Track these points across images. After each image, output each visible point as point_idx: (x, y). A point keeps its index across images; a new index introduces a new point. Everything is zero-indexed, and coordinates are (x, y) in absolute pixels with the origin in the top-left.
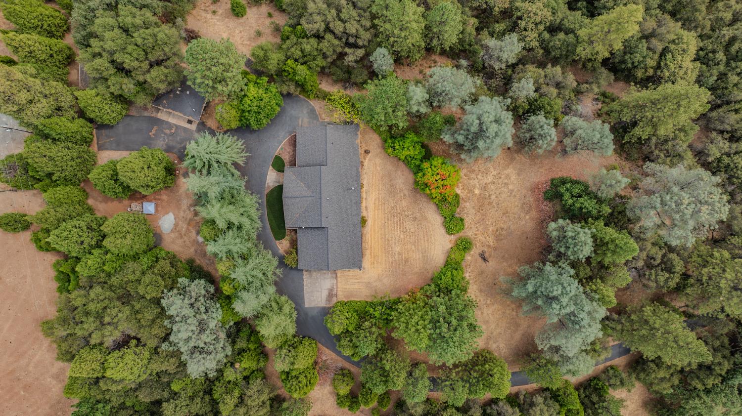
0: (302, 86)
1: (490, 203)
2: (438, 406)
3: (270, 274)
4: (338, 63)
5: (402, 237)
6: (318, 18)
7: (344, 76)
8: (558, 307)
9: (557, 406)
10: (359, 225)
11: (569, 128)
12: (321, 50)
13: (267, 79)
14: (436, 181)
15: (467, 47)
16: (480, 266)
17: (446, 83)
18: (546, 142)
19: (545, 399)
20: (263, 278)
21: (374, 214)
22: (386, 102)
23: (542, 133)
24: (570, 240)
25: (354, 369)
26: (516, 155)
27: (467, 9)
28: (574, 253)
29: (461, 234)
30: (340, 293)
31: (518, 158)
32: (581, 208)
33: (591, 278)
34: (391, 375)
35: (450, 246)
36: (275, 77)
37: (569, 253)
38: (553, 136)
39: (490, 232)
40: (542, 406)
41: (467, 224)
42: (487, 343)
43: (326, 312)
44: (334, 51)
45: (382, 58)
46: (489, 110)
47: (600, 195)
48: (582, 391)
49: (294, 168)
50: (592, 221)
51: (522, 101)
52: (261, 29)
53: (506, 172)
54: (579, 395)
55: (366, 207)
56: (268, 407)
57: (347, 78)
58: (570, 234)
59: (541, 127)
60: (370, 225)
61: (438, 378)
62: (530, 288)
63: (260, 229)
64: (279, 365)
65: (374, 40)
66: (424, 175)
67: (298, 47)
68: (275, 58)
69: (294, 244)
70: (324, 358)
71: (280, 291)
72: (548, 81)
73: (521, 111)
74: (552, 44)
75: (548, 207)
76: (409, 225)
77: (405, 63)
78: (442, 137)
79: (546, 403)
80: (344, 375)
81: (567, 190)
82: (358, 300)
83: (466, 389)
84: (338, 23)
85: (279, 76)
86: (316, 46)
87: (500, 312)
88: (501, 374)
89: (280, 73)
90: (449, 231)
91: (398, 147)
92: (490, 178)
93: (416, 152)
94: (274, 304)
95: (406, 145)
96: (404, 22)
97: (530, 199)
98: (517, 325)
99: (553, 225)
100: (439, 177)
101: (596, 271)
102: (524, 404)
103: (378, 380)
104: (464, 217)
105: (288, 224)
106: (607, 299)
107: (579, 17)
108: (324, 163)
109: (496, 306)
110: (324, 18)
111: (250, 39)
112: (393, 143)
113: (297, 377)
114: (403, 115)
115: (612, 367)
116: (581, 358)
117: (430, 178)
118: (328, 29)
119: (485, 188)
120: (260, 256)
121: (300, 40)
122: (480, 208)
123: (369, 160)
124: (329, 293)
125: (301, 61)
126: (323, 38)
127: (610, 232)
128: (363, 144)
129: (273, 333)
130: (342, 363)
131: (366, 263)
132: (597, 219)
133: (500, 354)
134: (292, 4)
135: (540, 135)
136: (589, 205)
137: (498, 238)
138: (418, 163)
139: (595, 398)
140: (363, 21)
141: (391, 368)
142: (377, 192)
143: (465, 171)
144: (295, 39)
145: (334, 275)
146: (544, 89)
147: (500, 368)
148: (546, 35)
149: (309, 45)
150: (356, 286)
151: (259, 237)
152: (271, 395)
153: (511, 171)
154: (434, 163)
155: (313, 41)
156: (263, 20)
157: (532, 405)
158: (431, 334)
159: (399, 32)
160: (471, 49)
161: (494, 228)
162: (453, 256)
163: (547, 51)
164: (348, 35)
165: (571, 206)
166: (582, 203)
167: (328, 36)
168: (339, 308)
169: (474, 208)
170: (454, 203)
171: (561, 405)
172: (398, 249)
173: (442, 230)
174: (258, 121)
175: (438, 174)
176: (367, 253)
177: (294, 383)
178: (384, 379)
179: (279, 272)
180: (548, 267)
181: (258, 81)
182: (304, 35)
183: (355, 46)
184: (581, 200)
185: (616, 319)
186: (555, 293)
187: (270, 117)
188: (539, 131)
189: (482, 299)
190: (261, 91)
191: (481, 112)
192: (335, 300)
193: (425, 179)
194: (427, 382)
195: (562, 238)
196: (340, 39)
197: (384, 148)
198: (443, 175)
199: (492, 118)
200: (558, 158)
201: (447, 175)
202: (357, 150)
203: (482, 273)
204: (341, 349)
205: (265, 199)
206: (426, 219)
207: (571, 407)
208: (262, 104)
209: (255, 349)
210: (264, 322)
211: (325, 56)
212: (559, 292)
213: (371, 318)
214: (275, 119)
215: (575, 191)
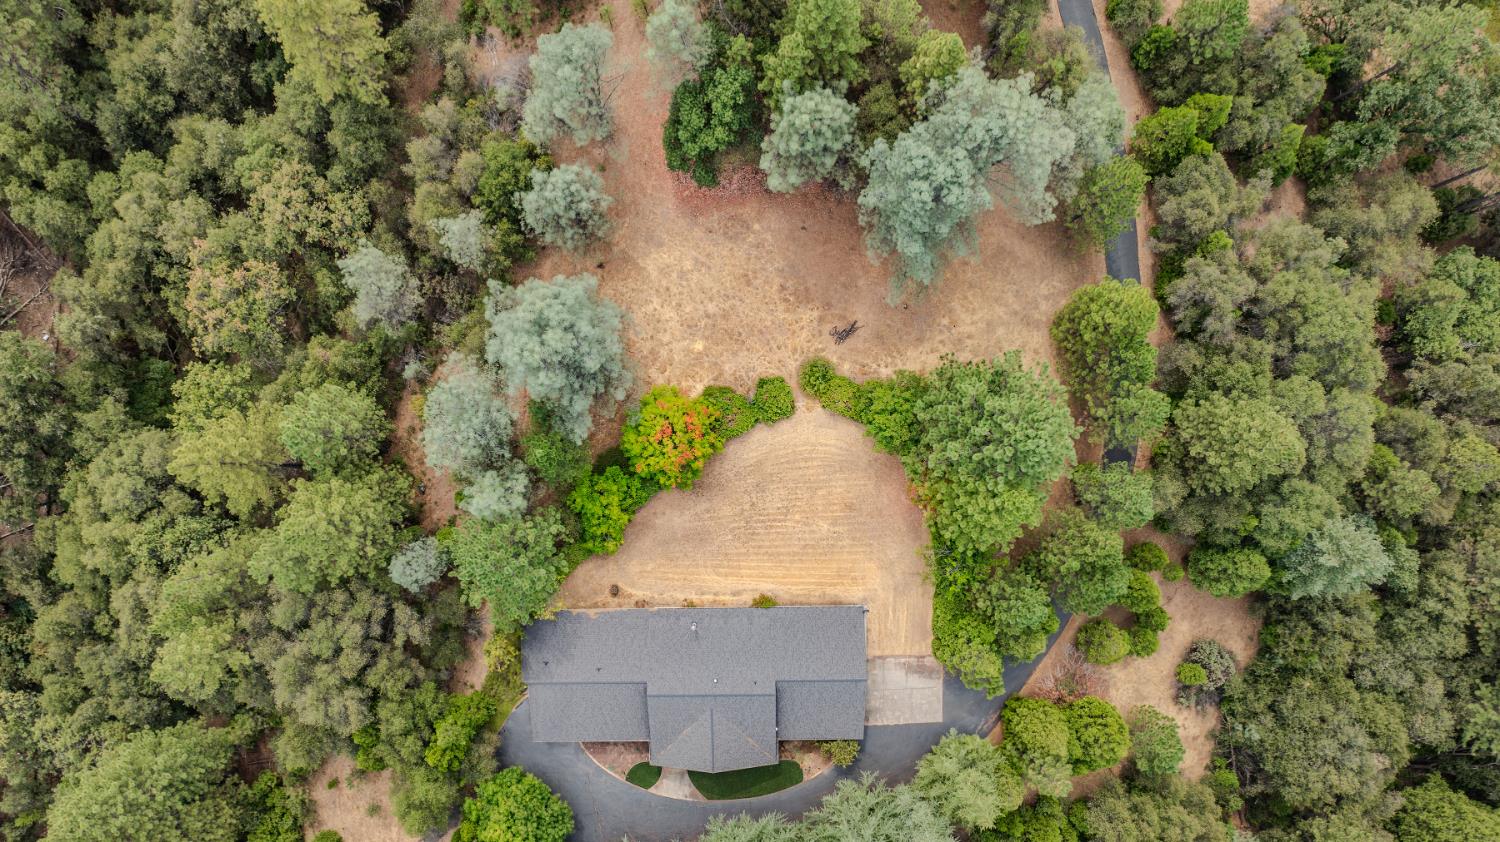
0: (479, 732)
1: (725, 316)
2: (1166, 443)
3: (871, 800)
4: (426, 654)
5: (797, 517)
6: (336, 705)
7: (454, 643)
8: (955, 189)
9: (1189, 161)
10: (772, 612)
11: (549, 131)
12: (402, 694)
13: (468, 801)
14: (675, 447)
15: (375, 359)
16: (865, 341)
17: (458, 437)
18: (584, 193)
19: (1171, 190)
20: (880, 815)
21: (750, 576)
22: (508, 570)
23: (563, 203)
24: (809, 146)
25: (1078, 620)
26: (616, 249)
27: (289, 359)
28: (837, 132)
29: (792, 383)
30: (916, 651)
31: (623, 245)
32: (735, 107)
33: (898, 87)
34: (1091, 560)
35: (820, 409)
36: (462, 784)
37: (837, 146)
38: (570, 177)
39: (790, 317)
40: (1186, 200)
41: (772, 372)
42: (1037, 325)
43: (954, 681)
44: (402, 665)
45: (411, 568)
46: (517, 350)
47: (704, 62)
48: (1160, 94)
49: (652, 746)
50: (765, 81)
51: (493, 239)
52: (364, 805)
53: (654, 274)
54: (1170, 104)
55: (734, 594)
56: (1145, 798)
57: (458, 633)
58: (795, 147)
59: (549, 202)
60: (772, 586)
61: (1105, 446)
62: (914, 248)
63: (780, 816)
64: (1060, 784)
65: (372, 583)
66: (663, 472)
67: (398, 740)
68: (424, 789)
69: (809, 746)
70: (1050, 684)
71: (907, 774)
72: (442, 173)
73: (515, 238)
74: (356, 161)
75: (732, 177)
76: (774, 501)
77: (419, 500)
78: (579, 443)
79: (1180, 188)
80: (1089, 643)
81: (694, 138)
82: (931, 612)
83: (1133, 388)
84: (342, 660)
85: (460, 778)
86: (393, 706)
87: (969, 294)
88: (1107, 304)
89: (453, 775)
90: (787, 412)
91: (603, 529)
92: (668, 313)
93: (613, 486)
94: (933, 793)
95: (599, 511)
96: (332, 529)
97: (715, 218)
98: (1001, 252)
99: (774, 183)
100: (666, 441)
101: (882, 70)
102: (1179, 242)
103: (1100, 586)
104: (755, 376)
105: (770, 758)
106: (944, 59)
107: (289, 91)
108: (641, 688)
109: (955, 305)
110: (334, 692)
111: (387, 827)
112: (594, 538)
113: (1086, 746)
114: (535, 527)
115: (1110, 16)
116: (1080, 114)
117: (668, 460)
118: (358, 681)
119: (690, 327)
120: (835, 818)
121: (383, 736)
122: (735, 338)
123: (633, 585)
124: (916, 672)
125: (426, 734)
126: (376, 691)
127: (792, 46)
128: (599, 599)
129: (991, 799)
130: (1064, 645)
131: (854, 594)
132: (759, 67)
133: (1064, 293)
134: (309, 752)
135: (568, 208)
136: (726, 90)
137: (804, 297)
138: (637, 483)
139: (1178, 63)
140: (335, 609)
141: (1076, 556)
142: (702, 570)
143: (653, 372)
144: (381, 747)
145: (879, 661)
146: (462, 181)
147: (1094, 307)
148: (337, 172)
149: (393, 719)
150: (903, 616)
151: (795, 816)
152: (1121, 791)
153: (653, 262)
154: (636, 449)
155: (384, 711)
156: (344, 799)
157: (1180, 224)
158: (1007, 482)
159: (354, 538)
160: (379, 351)
161: (782, 307)
162: (841, 405)
163: (371, 172)
164: (367, 637)
165: (730, 130)
166: (725, 106)
167: (372, 679)
168: (947, 656)
169: (735, 354)
170: (723, 401)
171: (1188, 151)
172: (825, 526)
173: (785, 426)
174: (556, 820)
175: (660, 443)
176: (834, 592)
177: (1098, 752)
178: (1098, 576)
179: (867, 778)
180: (869, 198)
181: (473, 818)
182: (373, 728)
183: (388, 623)
184: (716, 106)
185: (995, 16)
186: (927, 197)
187: (546, 794)
188: (559, 208)
189: (939, 338)
190: (494, 816)
191: (521, 368)
192: (930, 661)
193: (673, 471)
194: (1113, 476)
195: (804, 161)
196: (375, 654)
197: (606, 555)
198: (663, 432)
199: (533, 343)
200: (620, 154)
201: (662, 421)
202: (612, 616)
203: (880, 338)
204: (1033, 656)
205: (719, 803)
206: (760, 463)
207: (1194, 129)
208: (521, 814)
209: (1025, 822)
210: (970, 818)
211: (414, 684)
212: (924, 186)
213: (969, 590)
214: (552, 786)
215: (697, 120)
